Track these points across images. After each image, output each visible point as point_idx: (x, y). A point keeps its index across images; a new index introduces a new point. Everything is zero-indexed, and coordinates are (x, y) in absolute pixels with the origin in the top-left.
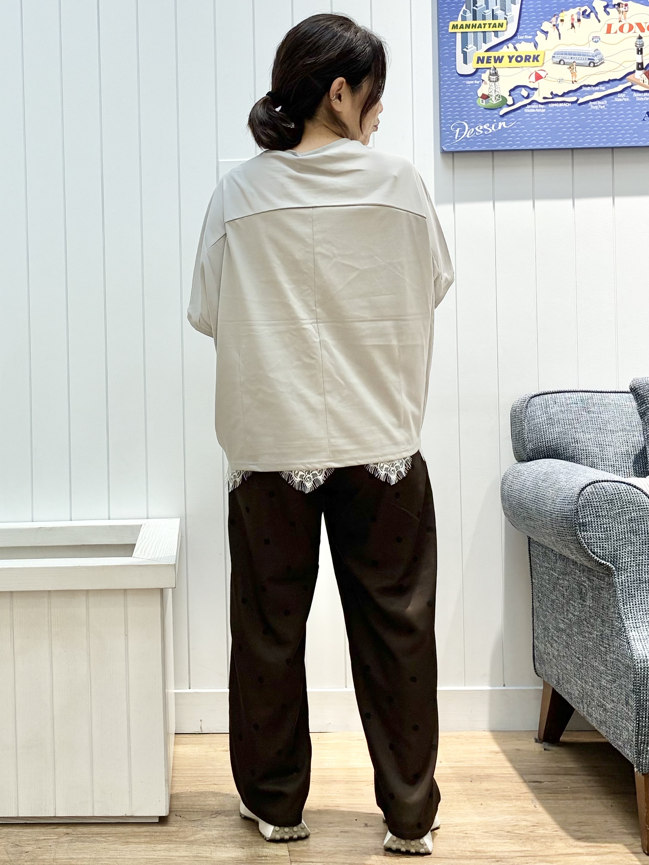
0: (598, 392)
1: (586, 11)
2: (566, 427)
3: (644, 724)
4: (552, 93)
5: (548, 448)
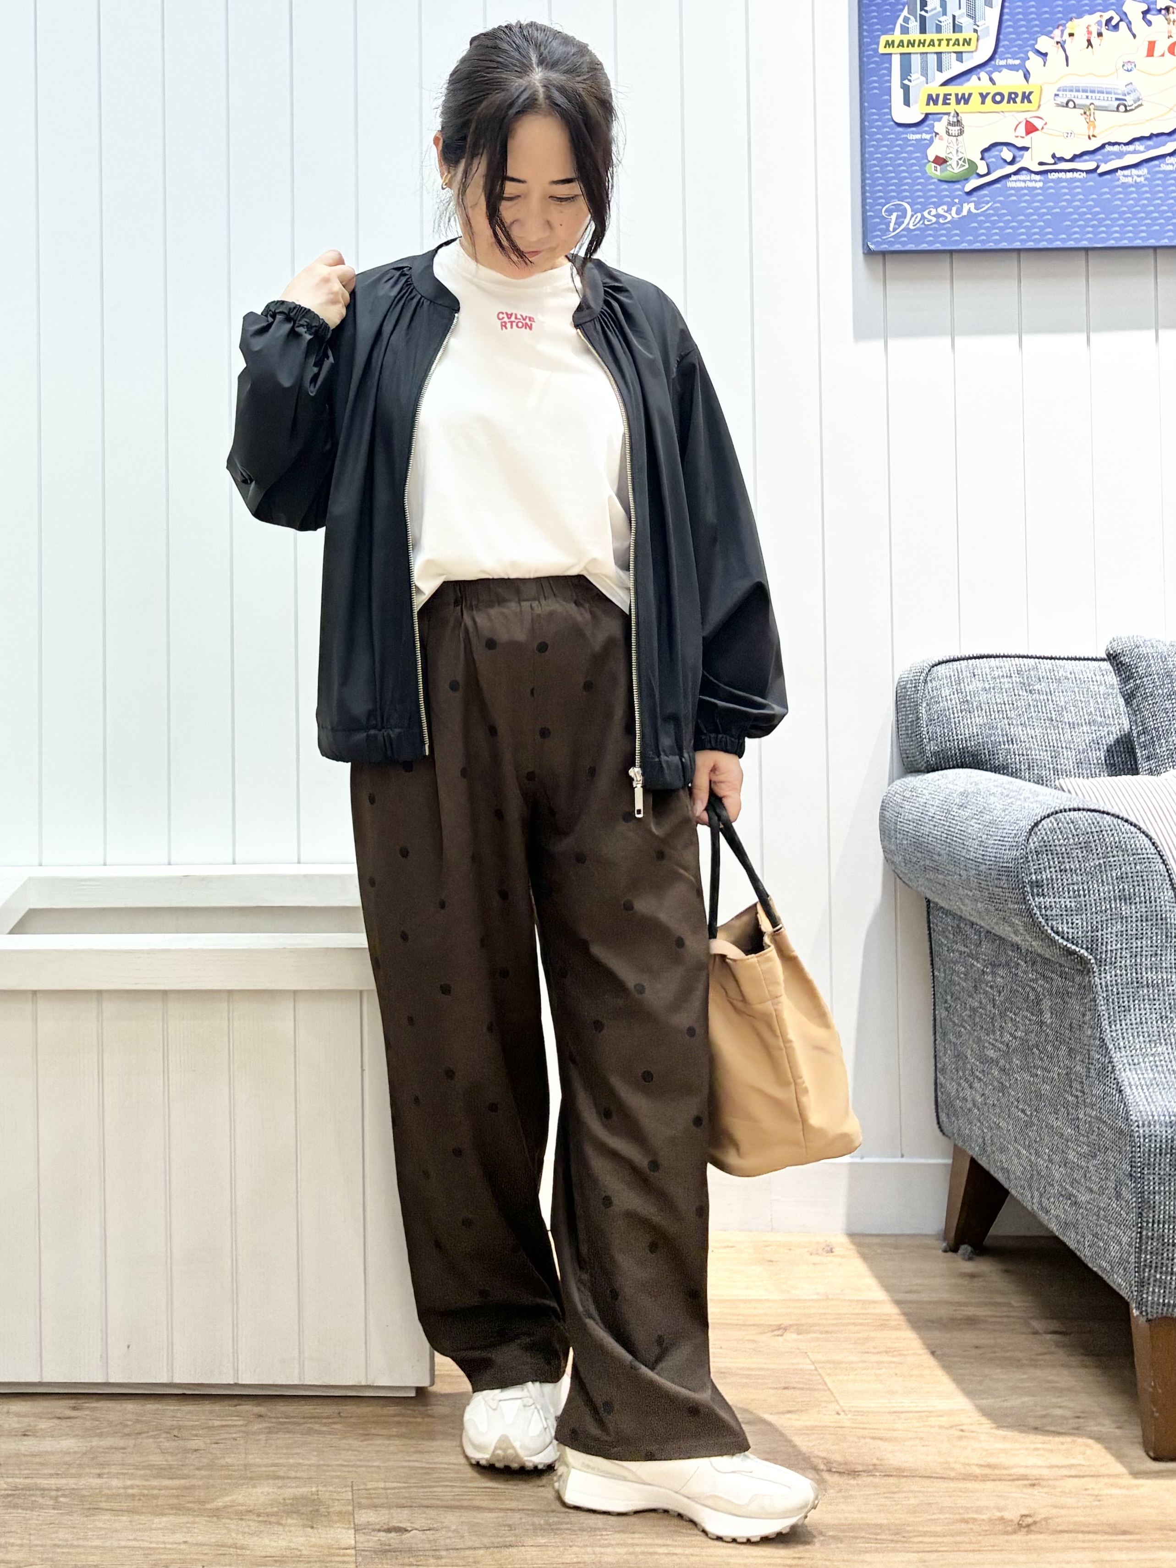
0: (1047, 658)
1: (1111, 19)
2: (993, 717)
3: (1150, 1234)
4: (1054, 156)
5: (963, 751)
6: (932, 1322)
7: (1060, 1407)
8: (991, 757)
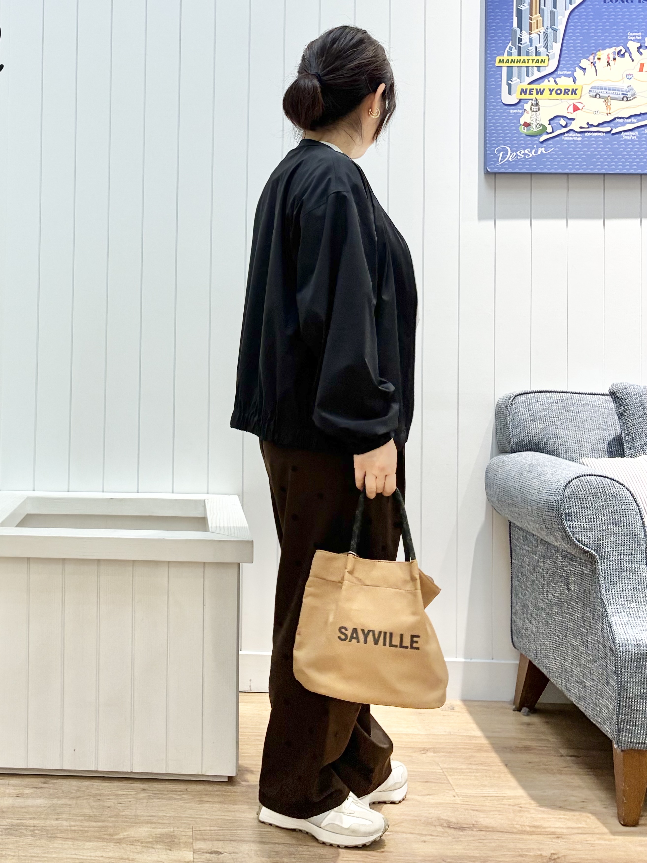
0: (577, 393)
1: (621, 51)
2: (547, 424)
3: (624, 704)
4: (588, 124)
5: (531, 442)
6: (506, 748)
7: (574, 796)
8: (546, 446)
